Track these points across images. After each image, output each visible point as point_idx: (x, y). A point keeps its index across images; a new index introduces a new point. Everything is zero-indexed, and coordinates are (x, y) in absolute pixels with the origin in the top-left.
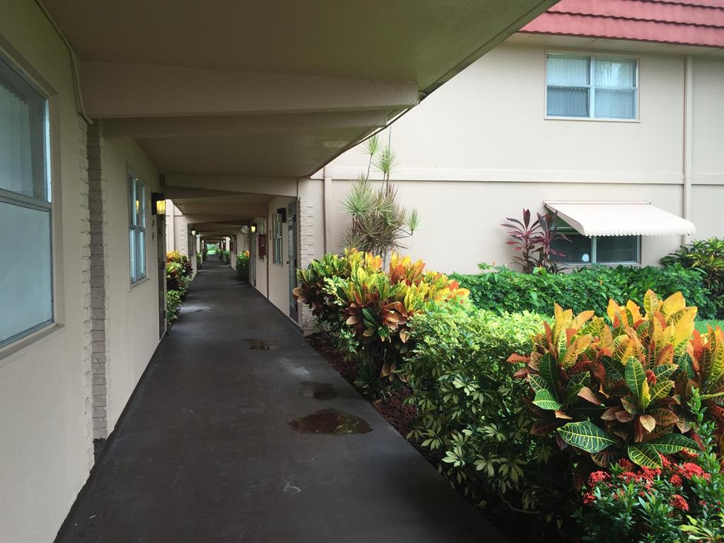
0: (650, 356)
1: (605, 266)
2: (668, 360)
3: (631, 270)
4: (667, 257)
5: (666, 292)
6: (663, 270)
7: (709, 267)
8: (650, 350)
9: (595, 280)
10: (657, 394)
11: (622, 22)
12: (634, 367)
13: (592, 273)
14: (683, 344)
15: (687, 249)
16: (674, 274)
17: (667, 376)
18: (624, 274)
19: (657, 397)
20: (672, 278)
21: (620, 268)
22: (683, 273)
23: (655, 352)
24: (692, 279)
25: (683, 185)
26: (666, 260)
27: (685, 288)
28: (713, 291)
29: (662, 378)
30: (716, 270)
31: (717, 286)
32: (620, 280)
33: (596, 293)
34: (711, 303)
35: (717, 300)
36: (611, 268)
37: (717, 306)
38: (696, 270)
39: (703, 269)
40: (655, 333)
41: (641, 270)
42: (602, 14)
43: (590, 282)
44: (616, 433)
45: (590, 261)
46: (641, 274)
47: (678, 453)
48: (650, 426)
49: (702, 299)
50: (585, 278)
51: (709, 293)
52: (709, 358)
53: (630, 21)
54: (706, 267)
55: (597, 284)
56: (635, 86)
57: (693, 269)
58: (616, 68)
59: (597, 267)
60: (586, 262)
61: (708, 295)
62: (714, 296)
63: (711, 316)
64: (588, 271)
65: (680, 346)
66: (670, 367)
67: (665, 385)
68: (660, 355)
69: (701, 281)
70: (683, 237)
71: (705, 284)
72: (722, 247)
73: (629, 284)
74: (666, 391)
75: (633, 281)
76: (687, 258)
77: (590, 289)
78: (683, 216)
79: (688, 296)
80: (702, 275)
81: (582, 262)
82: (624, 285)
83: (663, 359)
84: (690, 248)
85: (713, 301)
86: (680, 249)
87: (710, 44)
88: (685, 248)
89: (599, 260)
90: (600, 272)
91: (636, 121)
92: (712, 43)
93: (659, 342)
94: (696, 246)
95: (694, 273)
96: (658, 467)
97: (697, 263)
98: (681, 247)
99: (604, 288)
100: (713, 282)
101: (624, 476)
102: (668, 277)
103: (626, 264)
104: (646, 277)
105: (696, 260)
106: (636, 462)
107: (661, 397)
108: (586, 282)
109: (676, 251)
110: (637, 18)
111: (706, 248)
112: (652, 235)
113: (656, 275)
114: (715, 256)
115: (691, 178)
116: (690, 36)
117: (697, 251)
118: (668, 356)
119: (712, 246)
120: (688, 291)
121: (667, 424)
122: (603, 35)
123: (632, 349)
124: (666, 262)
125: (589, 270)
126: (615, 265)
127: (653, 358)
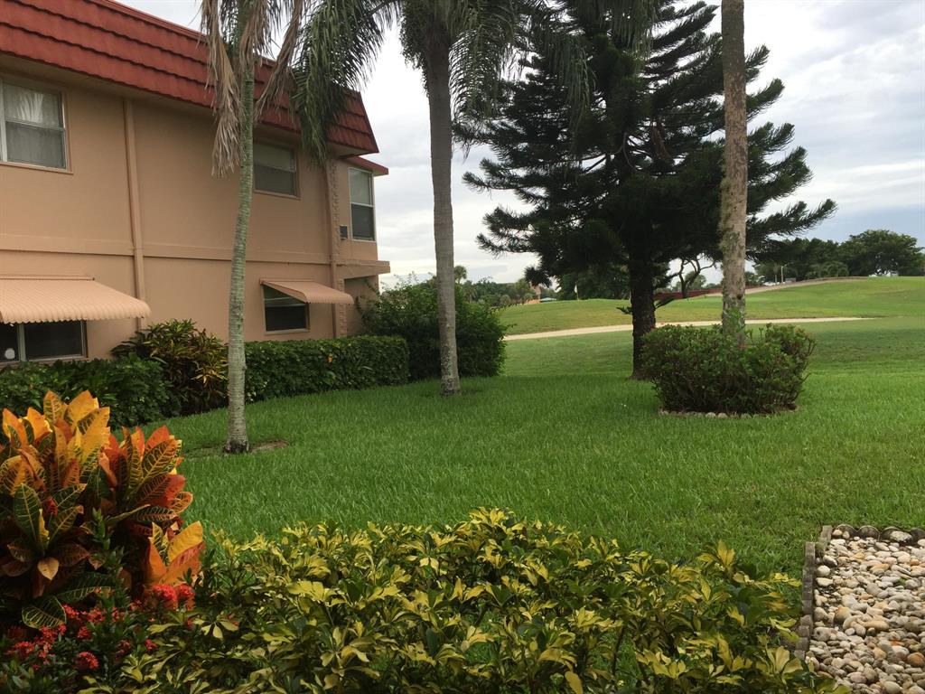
0: (52, 478)
1: (37, 363)
2: (74, 480)
3: (73, 365)
4: (120, 347)
5: (119, 390)
6: (115, 363)
7: (169, 355)
8: (52, 471)
9: (23, 383)
10: (59, 527)
11: (36, 39)
12: (25, 498)
13: (19, 375)
14: (92, 455)
15: (143, 335)
16: (129, 367)
17: (72, 501)
18: (64, 371)
19: (60, 530)
20: (126, 371)
21: (59, 364)
22: (139, 365)
23: (59, 472)
24: (150, 371)
25: (133, 257)
26: (118, 350)
27: (142, 383)
28: (176, 384)
29: (66, 505)
30: (178, 358)
31: (179, 377)
32: (59, 381)
33: (26, 401)
34: (174, 397)
35: (182, 393)
36: (46, 365)
37: (182, 399)
38: (155, 360)
39: (163, 359)
40: (58, 449)
41: (86, 364)
42: (7, 21)
43: (16, 386)
44: (7, 594)
45: (17, 357)
46: (87, 370)
47: (88, 596)
48: (52, 571)
49: (163, 393)
50: (8, 382)
51: (171, 386)
52: (125, 467)
53: (48, 40)
54: (167, 355)
55: (26, 389)
56: (61, 125)
57: (151, 359)
58: (38, 100)
59: (26, 366)
60: (11, 360)
61: (170, 389)
62: (178, 388)
63: (176, 413)
64: (12, 372)
65: (89, 459)
66: (76, 489)
67: (68, 513)
68: (64, 475)
69: (161, 372)
70: (137, 320)
71: (166, 376)
72: (182, 330)
73: (71, 385)
74: (70, 521)
75: (77, 380)
76: (144, 346)
77: (17, 397)
78: (136, 296)
79: (147, 392)
80: (162, 365)
81: (5, 359)
82: (64, 386)
83: (68, 480)
84: (146, 333)
85: (177, 394)
86: (135, 335)
87: (151, 89)
88: (141, 333)
89: (29, 355)
90: (31, 373)
91: (65, 171)
92: (153, 88)
93: (62, 458)
94: (153, 331)
95: (153, 363)
96: (61, 623)
97: (155, 352)
98: (136, 332)
99: (37, 393)
100: (175, 373)
101: (15, 649)
102: (122, 371)
103: (66, 359)
104: (94, 374)
105: (154, 347)
106: (32, 626)
107: (65, 529)
108: (9, 387)
109: (131, 338)
110: (57, 38)
111: (165, 333)
112: (97, 319)
113: (106, 369)
114: (176, 342)
115: (143, 249)
116: (126, 74)
117: (155, 336)
118: (74, 475)
119: (172, 329)
120: (147, 386)
121: (73, 563)
122: (10, 50)
123: (24, 474)
124: (119, 352)
125: (14, 370)
126: (51, 360)
127: (57, 481)
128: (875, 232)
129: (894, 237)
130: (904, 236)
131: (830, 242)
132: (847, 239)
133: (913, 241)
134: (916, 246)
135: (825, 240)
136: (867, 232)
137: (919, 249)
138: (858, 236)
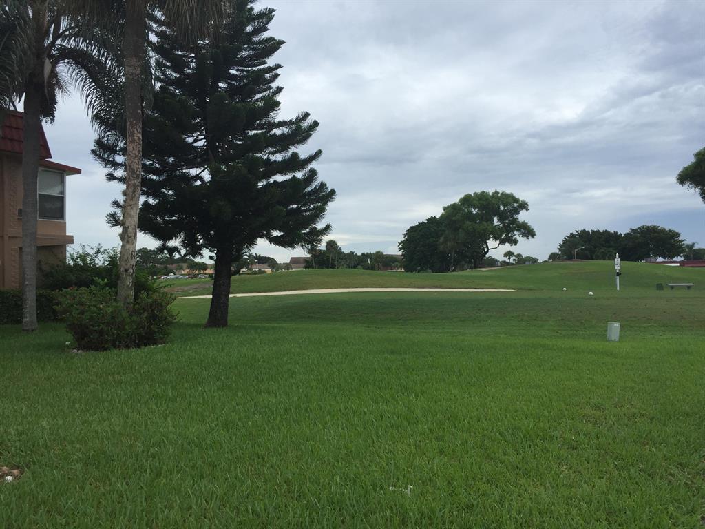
128: (649, 227)
129: (663, 231)
130: (670, 231)
131: (616, 233)
132: (628, 231)
133: (678, 234)
134: (680, 239)
135: (612, 231)
136: (643, 227)
137: (682, 241)
138: (636, 230)
